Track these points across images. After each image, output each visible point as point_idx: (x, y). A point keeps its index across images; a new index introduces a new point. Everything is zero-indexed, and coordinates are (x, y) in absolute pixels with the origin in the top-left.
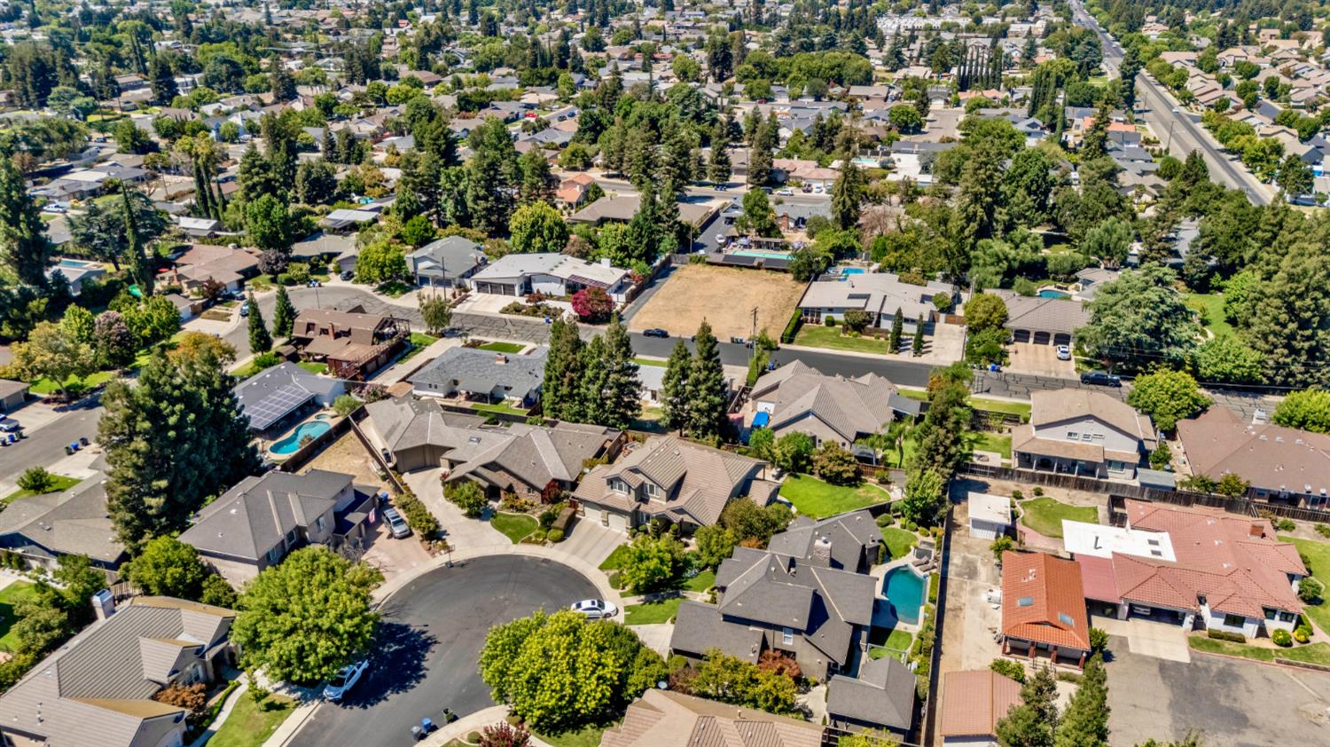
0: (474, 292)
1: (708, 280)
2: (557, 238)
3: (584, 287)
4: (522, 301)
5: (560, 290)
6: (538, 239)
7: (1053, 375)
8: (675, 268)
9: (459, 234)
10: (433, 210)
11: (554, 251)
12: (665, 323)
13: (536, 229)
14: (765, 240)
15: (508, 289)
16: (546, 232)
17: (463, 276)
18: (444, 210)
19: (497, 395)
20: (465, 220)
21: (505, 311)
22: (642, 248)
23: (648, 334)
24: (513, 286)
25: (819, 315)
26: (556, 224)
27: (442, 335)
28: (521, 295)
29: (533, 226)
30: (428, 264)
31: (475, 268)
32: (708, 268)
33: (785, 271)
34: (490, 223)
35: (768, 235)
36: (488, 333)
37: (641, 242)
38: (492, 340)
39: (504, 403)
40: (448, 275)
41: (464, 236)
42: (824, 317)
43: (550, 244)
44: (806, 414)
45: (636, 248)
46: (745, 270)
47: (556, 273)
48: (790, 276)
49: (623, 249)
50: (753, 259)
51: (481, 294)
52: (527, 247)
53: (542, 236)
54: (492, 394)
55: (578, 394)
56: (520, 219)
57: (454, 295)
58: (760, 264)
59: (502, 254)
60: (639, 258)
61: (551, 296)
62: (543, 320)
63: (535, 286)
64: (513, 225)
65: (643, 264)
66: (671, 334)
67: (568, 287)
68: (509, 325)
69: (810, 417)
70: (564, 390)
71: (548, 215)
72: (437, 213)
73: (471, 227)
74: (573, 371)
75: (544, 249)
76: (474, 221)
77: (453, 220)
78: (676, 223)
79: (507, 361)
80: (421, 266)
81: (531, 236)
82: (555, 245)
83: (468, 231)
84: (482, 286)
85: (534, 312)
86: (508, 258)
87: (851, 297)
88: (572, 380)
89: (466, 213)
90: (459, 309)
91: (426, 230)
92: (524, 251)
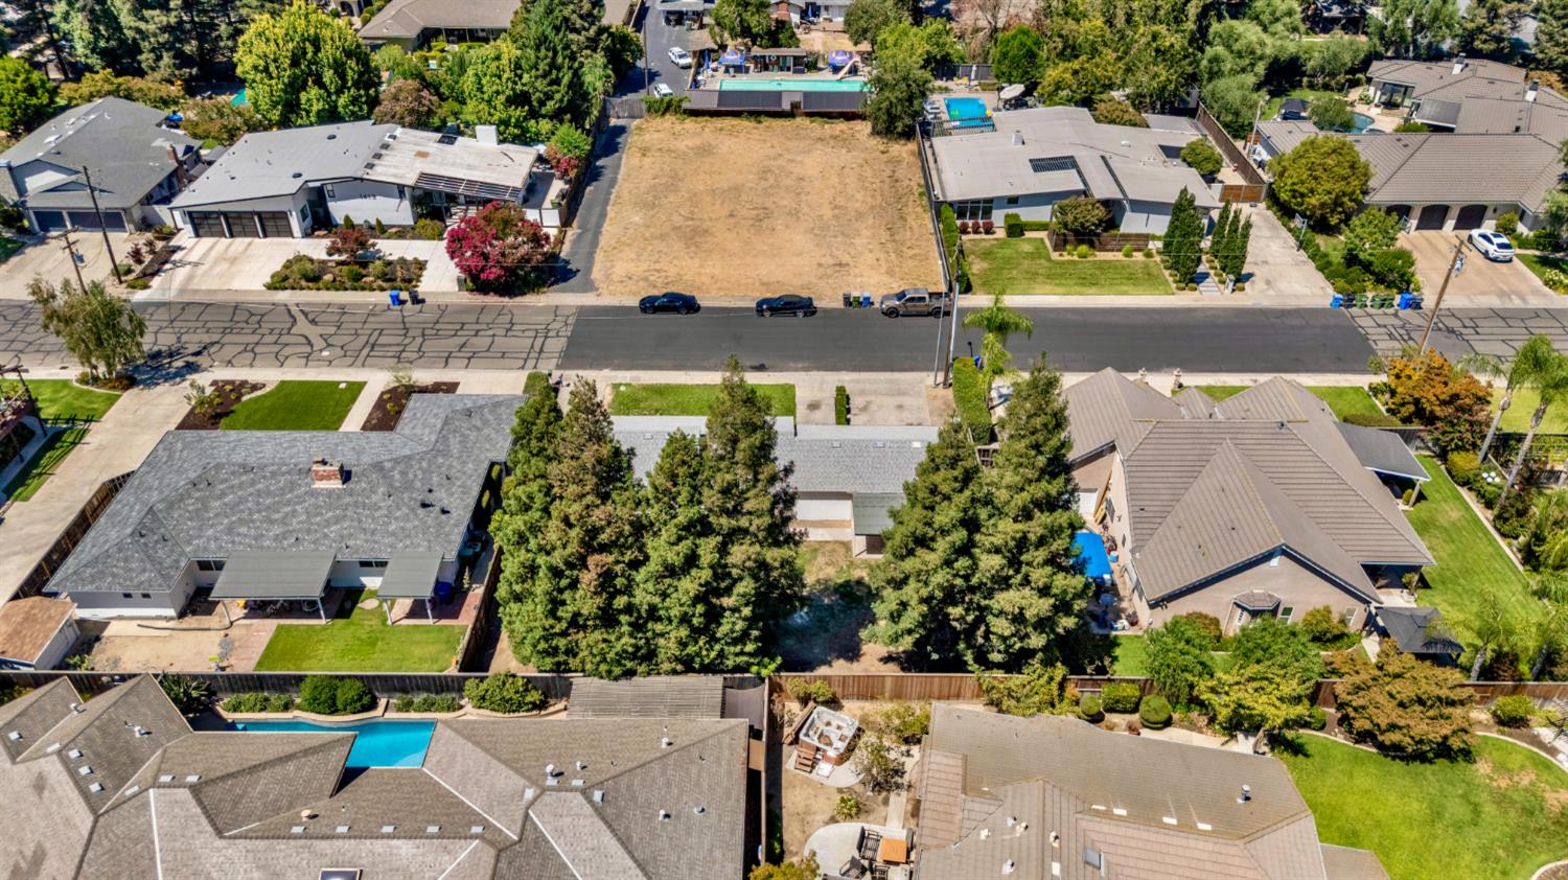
0: (185, 237)
1: (705, 151)
2: (357, 84)
3: (452, 199)
4: (317, 248)
5: (400, 212)
6: (314, 92)
7: (1517, 303)
8: (621, 130)
9: (115, 93)
10: (41, 40)
11: (356, 117)
12: (672, 272)
13: (302, 67)
14: (773, 52)
15: (270, 223)
16: (328, 75)
17: (149, 199)
18: (66, 36)
19: (343, 582)
20: (122, 58)
21: (280, 282)
22: (561, 93)
23: (649, 305)
24: (282, 216)
25: (987, 213)
26: (349, 54)
27: (128, 381)
28: (307, 235)
29: (295, 63)
30: (50, 178)
31: (174, 173)
32: (690, 124)
33: (849, 117)
34: (183, 60)
35: (776, 44)
36: (252, 353)
37: (557, 82)
38: (268, 376)
39: (369, 604)
40: (106, 203)
41: (129, 97)
42: (998, 217)
43: (342, 101)
44: (1267, 557)
45: (549, 96)
46: (768, 122)
47: (383, 172)
48: (864, 128)
49: (519, 99)
50: (778, 95)
51: (207, 242)
52: (289, 113)
53: (321, 85)
54: (329, 588)
55: (629, 609)
56: (261, 47)
57: (136, 255)
58: (795, 106)
59: (232, 135)
60: (557, 116)
61: (381, 230)
62: (384, 298)
63: (339, 210)
64: (245, 63)
65: (566, 130)
66: (703, 302)
67: (417, 202)
68: (303, 325)
69: (1275, 562)
70: (584, 601)
71: (326, 33)
72: (51, 43)
73: (141, 73)
74: (604, 548)
75: (331, 116)
76: (146, 58)
77: (94, 60)
78: (602, 30)
79: (346, 475)
80: (36, 183)
81: (295, 87)
82: (354, 101)
83: (136, 83)
84: (202, 221)
85: (357, 282)
86: (248, 141)
87: (1039, 165)
88: (607, 576)
89: (122, 41)
90: (160, 288)
91: (31, 90)
92: (284, 123)
